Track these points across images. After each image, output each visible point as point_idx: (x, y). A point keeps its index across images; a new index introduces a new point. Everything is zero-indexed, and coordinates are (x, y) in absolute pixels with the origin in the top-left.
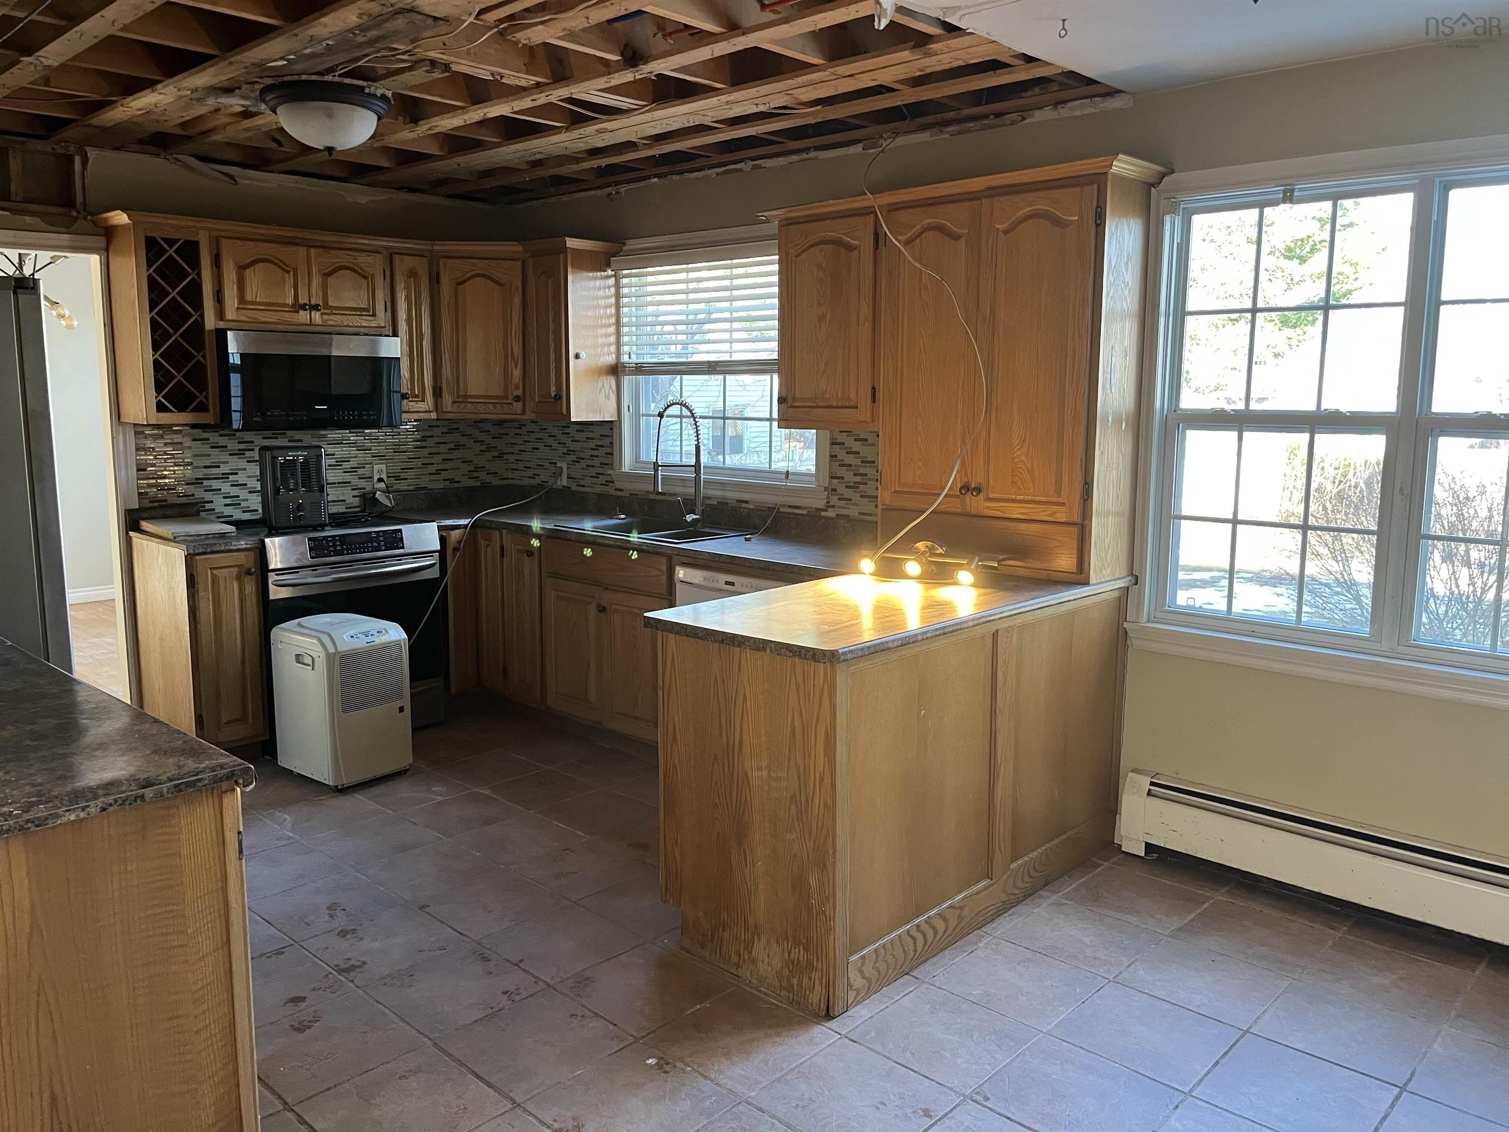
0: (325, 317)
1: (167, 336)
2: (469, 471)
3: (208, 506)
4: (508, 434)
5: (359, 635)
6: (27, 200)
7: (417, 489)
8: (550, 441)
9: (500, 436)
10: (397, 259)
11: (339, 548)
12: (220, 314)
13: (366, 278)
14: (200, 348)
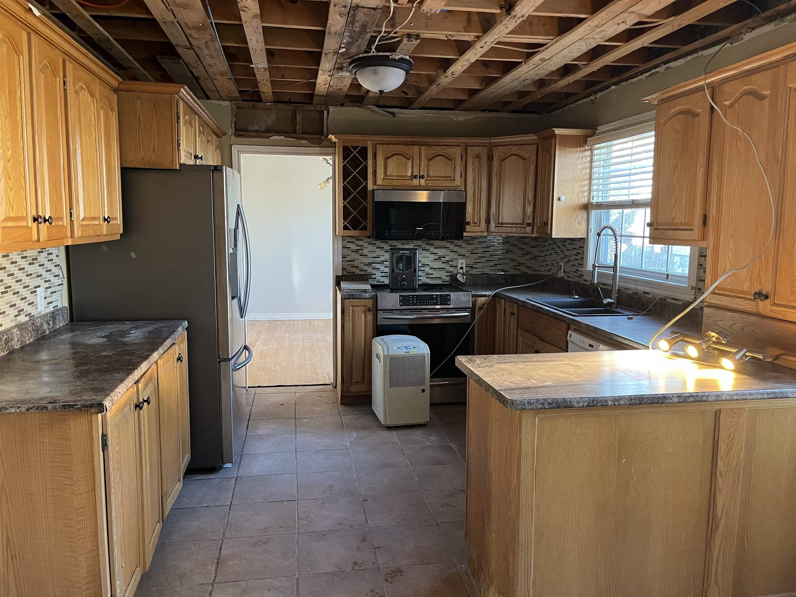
0: (427, 182)
1: (350, 194)
2: (514, 266)
3: (373, 276)
4: (540, 245)
5: (403, 348)
6: (303, 133)
7: (482, 274)
8: (557, 250)
9: (535, 246)
10: (469, 148)
11: (415, 302)
12: (375, 183)
13: (451, 160)
14: (365, 199)
